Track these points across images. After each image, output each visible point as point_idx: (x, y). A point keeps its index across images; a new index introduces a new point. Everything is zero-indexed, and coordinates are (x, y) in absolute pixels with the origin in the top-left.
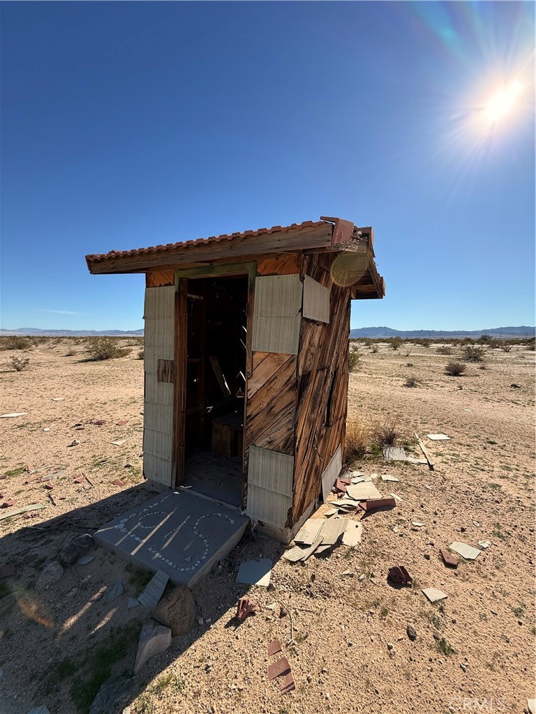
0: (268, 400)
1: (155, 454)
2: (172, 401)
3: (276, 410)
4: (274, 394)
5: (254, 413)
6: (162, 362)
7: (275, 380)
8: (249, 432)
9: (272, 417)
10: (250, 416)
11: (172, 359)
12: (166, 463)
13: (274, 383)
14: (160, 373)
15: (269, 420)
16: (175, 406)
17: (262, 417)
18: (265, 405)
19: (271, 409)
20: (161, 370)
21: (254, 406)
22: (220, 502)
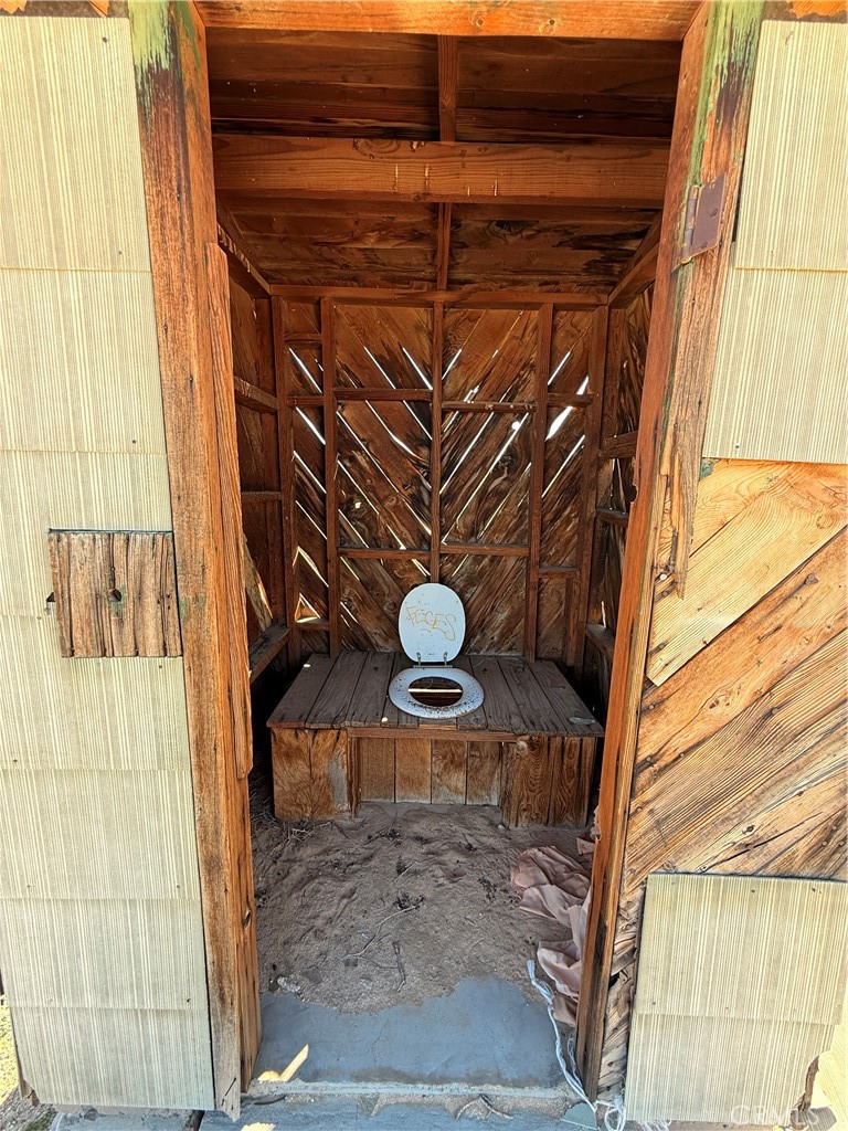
0: (758, 680)
1: (90, 1000)
2: (182, 745)
3: (790, 718)
4: (791, 651)
5: (681, 743)
6: (79, 549)
7: (804, 594)
8: (643, 822)
9: (770, 749)
10: (650, 761)
11: (159, 519)
12: (172, 1025)
13: (794, 604)
14: (80, 609)
15: (754, 762)
16: (202, 768)
17: (717, 754)
18: (739, 703)
19: (770, 714)
20: (81, 588)
21: (675, 713)
22: (476, 1090)
